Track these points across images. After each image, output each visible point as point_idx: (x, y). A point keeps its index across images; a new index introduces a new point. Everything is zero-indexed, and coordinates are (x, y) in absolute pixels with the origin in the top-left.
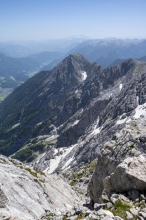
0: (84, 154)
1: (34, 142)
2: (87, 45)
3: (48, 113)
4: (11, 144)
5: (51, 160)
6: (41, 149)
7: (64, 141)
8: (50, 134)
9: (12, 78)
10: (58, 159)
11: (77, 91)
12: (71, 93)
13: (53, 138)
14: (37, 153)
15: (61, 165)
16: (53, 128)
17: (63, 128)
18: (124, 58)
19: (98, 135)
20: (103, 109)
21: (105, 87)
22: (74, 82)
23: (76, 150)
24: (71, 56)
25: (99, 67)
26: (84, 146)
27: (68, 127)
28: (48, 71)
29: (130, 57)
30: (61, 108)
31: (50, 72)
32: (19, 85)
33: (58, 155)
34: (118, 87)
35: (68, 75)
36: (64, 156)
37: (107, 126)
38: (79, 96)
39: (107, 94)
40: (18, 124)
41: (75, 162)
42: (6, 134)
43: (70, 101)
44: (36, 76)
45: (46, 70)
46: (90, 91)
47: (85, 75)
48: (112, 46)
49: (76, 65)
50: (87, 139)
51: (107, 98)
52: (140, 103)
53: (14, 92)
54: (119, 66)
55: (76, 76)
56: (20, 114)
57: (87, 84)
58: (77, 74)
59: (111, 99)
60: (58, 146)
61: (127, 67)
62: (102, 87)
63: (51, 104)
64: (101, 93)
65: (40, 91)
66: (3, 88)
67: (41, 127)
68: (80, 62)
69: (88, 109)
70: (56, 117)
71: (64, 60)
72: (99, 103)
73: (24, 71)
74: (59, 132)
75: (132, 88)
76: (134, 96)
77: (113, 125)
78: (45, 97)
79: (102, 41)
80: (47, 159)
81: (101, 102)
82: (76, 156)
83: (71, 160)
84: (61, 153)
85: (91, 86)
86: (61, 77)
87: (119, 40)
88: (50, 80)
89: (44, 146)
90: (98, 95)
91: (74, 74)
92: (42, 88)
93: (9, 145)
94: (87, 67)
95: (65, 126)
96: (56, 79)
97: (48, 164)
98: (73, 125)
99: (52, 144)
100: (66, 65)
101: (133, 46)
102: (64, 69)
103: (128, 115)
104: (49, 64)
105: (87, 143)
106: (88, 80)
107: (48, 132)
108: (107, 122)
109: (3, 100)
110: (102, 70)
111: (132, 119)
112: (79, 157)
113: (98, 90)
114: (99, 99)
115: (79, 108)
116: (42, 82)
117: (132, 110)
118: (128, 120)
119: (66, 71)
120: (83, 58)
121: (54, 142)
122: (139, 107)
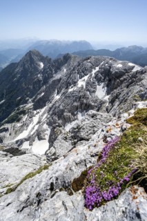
0: (54, 110)
1: (18, 110)
2: (39, 44)
3: (23, 91)
5: (33, 118)
6: (24, 113)
7: (39, 105)
8: (28, 103)
10: (38, 116)
11: (39, 75)
12: (35, 77)
13: (30, 105)
14: (22, 116)
15: (40, 119)
16: (28, 100)
17: (34, 99)
18: (64, 53)
19: (59, 99)
20: (58, 84)
21: (56, 72)
22: (36, 69)
23: (47, 109)
24: (30, 51)
25: (50, 59)
26: (53, 106)
27: (38, 98)
29: (67, 52)
30: (31, 87)
31: (18, 64)
33: (37, 114)
34: (63, 71)
35: (31, 65)
36: (41, 114)
37: (63, 93)
38: (41, 78)
40: (3, 101)
41: (49, 116)
43: (36, 82)
44: (8, 67)
46: (47, 75)
47: (42, 65)
48: (55, 45)
49: (35, 58)
50: (53, 103)
52: (80, 78)
54: (62, 58)
55: (36, 66)
56: (3, 94)
57: (44, 70)
58: (37, 64)
59: (60, 79)
60: (35, 109)
61: (67, 58)
62: (54, 72)
63: (23, 85)
64: (54, 75)
65: (13, 78)
67: (20, 100)
68: (37, 56)
69: (48, 85)
71: (26, 55)
72: (54, 81)
74: (33, 101)
76: (76, 75)
77: (67, 92)
78: (18, 81)
79: (48, 42)
80: (30, 118)
81: (55, 80)
82: (48, 112)
83: (46, 115)
84: (39, 113)
86: (26, 66)
88: (19, 69)
89: (25, 111)
91: (35, 64)
92: (15, 75)
94: (42, 59)
95: (36, 98)
96: (24, 68)
97: (32, 120)
98: (41, 96)
99: (30, 109)
100: (28, 59)
101: (68, 45)
102: (27, 61)
103: (74, 86)
104: (16, 58)
106: (44, 68)
107: (26, 102)
108: (63, 91)
110: (52, 61)
111: (77, 87)
112: (51, 112)
113: (52, 74)
115: (43, 85)
116: (14, 71)
117: (76, 82)
118: (75, 88)
119: (29, 63)
120: (39, 53)
121: (31, 107)
122: (80, 80)
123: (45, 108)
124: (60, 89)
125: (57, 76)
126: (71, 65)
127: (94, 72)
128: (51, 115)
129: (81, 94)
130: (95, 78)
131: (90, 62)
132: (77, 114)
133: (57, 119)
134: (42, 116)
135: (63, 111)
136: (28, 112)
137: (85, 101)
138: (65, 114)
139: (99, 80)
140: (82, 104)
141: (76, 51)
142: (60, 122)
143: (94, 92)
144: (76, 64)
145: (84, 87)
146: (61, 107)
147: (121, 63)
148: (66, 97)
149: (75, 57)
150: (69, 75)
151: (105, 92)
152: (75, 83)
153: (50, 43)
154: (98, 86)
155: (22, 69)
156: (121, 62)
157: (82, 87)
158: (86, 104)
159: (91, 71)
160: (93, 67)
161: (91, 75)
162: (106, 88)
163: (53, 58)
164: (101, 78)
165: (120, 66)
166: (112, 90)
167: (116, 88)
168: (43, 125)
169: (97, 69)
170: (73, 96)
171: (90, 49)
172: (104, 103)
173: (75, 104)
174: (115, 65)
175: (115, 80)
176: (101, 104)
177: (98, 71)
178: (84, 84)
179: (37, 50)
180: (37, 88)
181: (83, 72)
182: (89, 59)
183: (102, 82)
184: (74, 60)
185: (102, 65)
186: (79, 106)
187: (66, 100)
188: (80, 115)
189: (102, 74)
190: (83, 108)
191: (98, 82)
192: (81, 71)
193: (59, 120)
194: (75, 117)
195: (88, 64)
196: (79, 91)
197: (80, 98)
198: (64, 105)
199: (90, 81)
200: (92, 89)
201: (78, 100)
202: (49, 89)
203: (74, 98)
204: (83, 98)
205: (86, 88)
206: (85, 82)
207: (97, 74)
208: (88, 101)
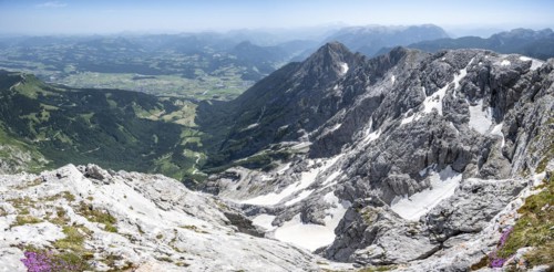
0: (360, 166)
2: (346, 32)
3: (296, 115)
5: (304, 173)
6: (285, 157)
7: (323, 148)
8: (299, 141)
9: (255, 69)
10: (315, 173)
11: (336, 87)
12: (328, 90)
13: (303, 145)
14: (278, 162)
15: (320, 179)
16: (302, 134)
17: (317, 134)
18: (392, 45)
19: (378, 141)
20: (375, 108)
21: (373, 82)
22: (332, 75)
23: (343, 161)
24: (327, 44)
25: (363, 57)
26: (358, 156)
27: (326, 133)
28: (298, 63)
29: (397, 45)
30: (315, 109)
31: (302, 64)
32: (262, 78)
33: (314, 167)
34: (389, 79)
35: (324, 67)
36: (324, 168)
37: (388, 128)
38: (339, 94)
39: (377, 89)
41: (345, 176)
42: (239, 134)
43: (327, 99)
44: (284, 68)
45: (297, 61)
46: (353, 88)
48: (376, 34)
49: (334, 55)
50: (361, 147)
51: (378, 95)
54: (387, 56)
55: (334, 69)
57: (348, 78)
58: (335, 66)
59: (382, 96)
60: (313, 154)
61: (397, 56)
62: (368, 81)
63: (301, 103)
64: (368, 88)
67: (285, 131)
68: (339, 51)
69: (353, 109)
70: (307, 120)
71: (319, 50)
72: (367, 101)
73: (270, 62)
74: (312, 139)
76: (419, 86)
78: (293, 95)
79: (363, 29)
80: (296, 171)
81: (369, 99)
82: (344, 169)
83: (336, 174)
84: (319, 165)
85: (355, 81)
86: (315, 69)
87: (384, 27)
88: (301, 73)
89: (288, 155)
90: (365, 91)
91: (332, 66)
92: (291, 83)
94: (347, 57)
95: (321, 132)
96: (310, 73)
97: (299, 178)
98: (332, 130)
99: (301, 153)
100: (322, 56)
101: (398, 33)
102: (319, 60)
103: (416, 111)
104: (300, 55)
105: (362, 152)
106: (350, 74)
107: (296, 138)
108: (387, 123)
109: (241, 92)
110: (366, 61)
111: (423, 114)
112: (352, 170)
113: (364, 86)
114: (368, 96)
115: (341, 108)
116: (290, 75)
117: (419, 103)
118: (418, 117)
119: (322, 63)
120: (342, 46)
121: (304, 151)
122: (427, 98)
123: (337, 157)
124: (381, 118)
125: (375, 91)
126: (406, 68)
127: (457, 79)
128: (351, 176)
129: (433, 129)
130: (462, 91)
131: (445, 61)
132: (427, 175)
133: (367, 185)
134: (326, 174)
135: (385, 169)
136: (295, 159)
137: (445, 144)
138: (390, 176)
139: (472, 96)
140: (438, 151)
141: (416, 41)
142: (377, 192)
143: (465, 121)
144: (416, 65)
145: (440, 113)
146: (381, 160)
148: (394, 138)
149: (414, 53)
150: (402, 89)
152: (417, 106)
153: (367, 31)
154: (471, 108)
155: (305, 73)
157: (435, 114)
158: (450, 152)
159: (450, 79)
160: (453, 70)
161: (453, 86)
163: (370, 55)
164: (474, 90)
168: (324, 193)
169: (464, 73)
170: (415, 135)
171: (444, 37)
173: (420, 152)
176: (487, 146)
177: (465, 78)
178: (439, 106)
179: (340, 42)
180: (328, 113)
181: (434, 81)
182: (443, 55)
183: (478, 98)
184: (413, 59)
185: (472, 65)
186: (431, 157)
187: (396, 144)
188: (434, 178)
189: (474, 82)
190: (442, 160)
191: (470, 100)
192: (428, 79)
193: (372, 188)
194: (423, 183)
195: (442, 65)
196: (429, 123)
197: (432, 137)
198: (389, 155)
199: (452, 98)
200: (458, 115)
201: (426, 143)
202: (355, 116)
203: (416, 140)
204: (440, 137)
205: (445, 114)
206: (440, 102)
207: (466, 84)
208: (454, 142)
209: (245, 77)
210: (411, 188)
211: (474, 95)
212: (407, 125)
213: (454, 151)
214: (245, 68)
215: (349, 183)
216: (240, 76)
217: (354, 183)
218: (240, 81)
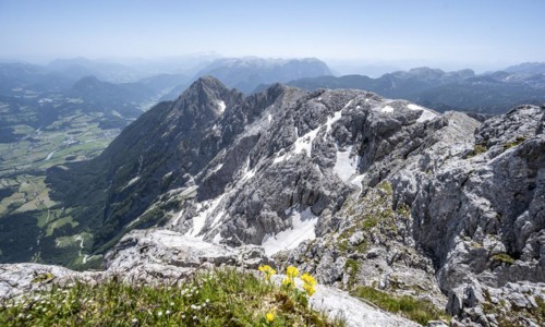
0: (239, 204)
1: (164, 199)
2: (221, 65)
3: (179, 159)
4: (131, 206)
5: (194, 218)
6: (176, 206)
7: (209, 190)
8: (186, 186)
9: (116, 113)
10: (203, 215)
11: (215, 127)
12: (207, 130)
13: (190, 190)
14: (171, 213)
15: (208, 222)
16: (188, 178)
17: (202, 177)
18: (270, 82)
19: (253, 179)
20: (253, 146)
21: (251, 121)
22: (210, 115)
23: (226, 201)
24: (200, 79)
25: (240, 95)
26: (237, 194)
27: (210, 174)
28: (170, 102)
29: (275, 81)
30: (197, 151)
31: (175, 103)
32: (129, 123)
33: (202, 210)
34: (266, 118)
35: (200, 106)
36: (210, 210)
37: (262, 167)
38: (218, 133)
39: (254, 128)
40: (136, 179)
41: (228, 216)
42: (121, 194)
43: (207, 140)
44: (153, 109)
46: (232, 126)
47: (222, 106)
48: (252, 68)
49: (210, 93)
50: (239, 186)
51: (255, 134)
52: (300, 135)
53: (123, 134)
54: (265, 93)
55: (211, 107)
56: (137, 165)
57: (226, 117)
58: (212, 104)
59: (259, 135)
60: (200, 199)
61: (274, 93)
62: (246, 120)
63: (181, 147)
64: (246, 128)
65: (163, 130)
66: (103, 129)
67: (171, 178)
68: (213, 88)
69: (232, 149)
70: (190, 163)
71: (192, 86)
72: (245, 140)
73: (134, 103)
74: (198, 182)
75: (287, 117)
76: (292, 127)
77: (270, 164)
78: (171, 138)
79: (239, 61)
80: (188, 218)
81: (247, 138)
82: (227, 208)
83: (221, 214)
84: (206, 208)
85: (232, 120)
86: (190, 108)
87: (261, 59)
88: (176, 114)
89: (179, 202)
90: (243, 130)
91: (208, 105)
92: (165, 125)
93: (127, 208)
94: (224, 94)
95: (205, 173)
96: (184, 112)
97: (191, 224)
98: (215, 171)
99: (190, 199)
100: (196, 93)
101: (277, 68)
102: (193, 98)
103: (287, 151)
104: (171, 92)
105: (240, 191)
106: (227, 113)
107: (183, 183)
108: (261, 162)
109: (106, 145)
110: (244, 98)
111: (293, 154)
112: (232, 209)
113: (242, 125)
114: (245, 135)
115: (221, 149)
116: (164, 117)
117: (291, 143)
118: (288, 157)
119: (197, 101)
120: (218, 82)
121: (192, 195)
122: (299, 139)
123: (221, 197)
124: (257, 157)
125: (252, 130)
126: (283, 107)
127: (330, 122)
128: (233, 215)
129: (301, 169)
130: (333, 135)
131: (321, 101)
132: (291, 214)
133: (244, 223)
134: (213, 215)
135: (259, 207)
136: (186, 205)
137: (309, 186)
138: (263, 213)
139: (342, 140)
140: (302, 191)
141: (296, 79)
142: (251, 231)
143: (330, 165)
144: (293, 103)
145: (309, 155)
146: (256, 198)
147: (391, 105)
148: (267, 176)
149: (292, 91)
150: (276, 129)
151: (355, 165)
152: (288, 145)
153: (243, 64)
154: (338, 153)
155: (180, 113)
156: (390, 101)
157: (304, 155)
158: (312, 193)
159: (325, 120)
160: (328, 112)
161: (324, 129)
162: (357, 157)
163: (247, 92)
164: (345, 135)
165: (389, 110)
166: (371, 161)
167: (380, 159)
168: (213, 236)
169: (338, 115)
170: (284, 174)
171: (326, 74)
172: (351, 191)
173: (288, 191)
174: (377, 109)
175: (378, 140)
176: (345, 195)
177: (339, 121)
178: (308, 147)
179: (214, 76)
180: (210, 154)
181: (307, 122)
182: (320, 94)
183: (348, 144)
184: (290, 98)
185: (349, 108)
186: (296, 197)
187: (268, 182)
188: (296, 217)
189: (347, 127)
190: (304, 201)
191: (339, 145)
192: (301, 119)
193: (249, 226)
194: (287, 221)
195: (317, 106)
196: (298, 164)
197: (299, 177)
198: (262, 193)
199: (322, 141)
200: (325, 159)
201: (293, 182)
202: (234, 156)
203: (285, 179)
204: (305, 178)
205: (313, 156)
206: (310, 144)
207: (338, 128)
208: (317, 185)
209: (104, 126)
210: (278, 226)
211: (344, 141)
212: (278, 164)
213: (316, 194)
214: (101, 114)
215: (231, 222)
216: (97, 125)
217: (235, 221)
218: (99, 131)
